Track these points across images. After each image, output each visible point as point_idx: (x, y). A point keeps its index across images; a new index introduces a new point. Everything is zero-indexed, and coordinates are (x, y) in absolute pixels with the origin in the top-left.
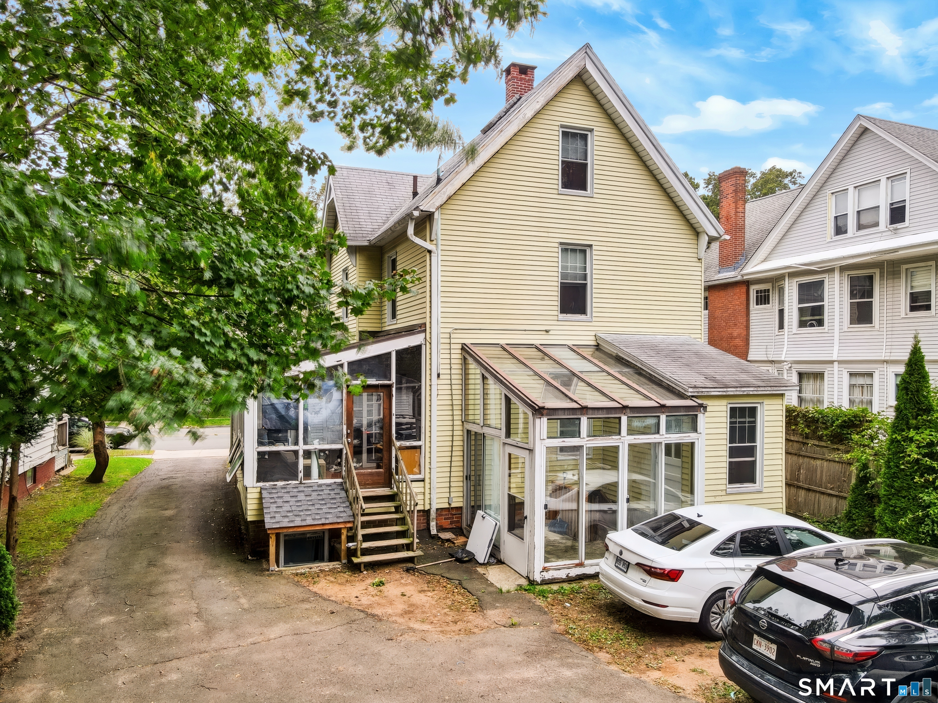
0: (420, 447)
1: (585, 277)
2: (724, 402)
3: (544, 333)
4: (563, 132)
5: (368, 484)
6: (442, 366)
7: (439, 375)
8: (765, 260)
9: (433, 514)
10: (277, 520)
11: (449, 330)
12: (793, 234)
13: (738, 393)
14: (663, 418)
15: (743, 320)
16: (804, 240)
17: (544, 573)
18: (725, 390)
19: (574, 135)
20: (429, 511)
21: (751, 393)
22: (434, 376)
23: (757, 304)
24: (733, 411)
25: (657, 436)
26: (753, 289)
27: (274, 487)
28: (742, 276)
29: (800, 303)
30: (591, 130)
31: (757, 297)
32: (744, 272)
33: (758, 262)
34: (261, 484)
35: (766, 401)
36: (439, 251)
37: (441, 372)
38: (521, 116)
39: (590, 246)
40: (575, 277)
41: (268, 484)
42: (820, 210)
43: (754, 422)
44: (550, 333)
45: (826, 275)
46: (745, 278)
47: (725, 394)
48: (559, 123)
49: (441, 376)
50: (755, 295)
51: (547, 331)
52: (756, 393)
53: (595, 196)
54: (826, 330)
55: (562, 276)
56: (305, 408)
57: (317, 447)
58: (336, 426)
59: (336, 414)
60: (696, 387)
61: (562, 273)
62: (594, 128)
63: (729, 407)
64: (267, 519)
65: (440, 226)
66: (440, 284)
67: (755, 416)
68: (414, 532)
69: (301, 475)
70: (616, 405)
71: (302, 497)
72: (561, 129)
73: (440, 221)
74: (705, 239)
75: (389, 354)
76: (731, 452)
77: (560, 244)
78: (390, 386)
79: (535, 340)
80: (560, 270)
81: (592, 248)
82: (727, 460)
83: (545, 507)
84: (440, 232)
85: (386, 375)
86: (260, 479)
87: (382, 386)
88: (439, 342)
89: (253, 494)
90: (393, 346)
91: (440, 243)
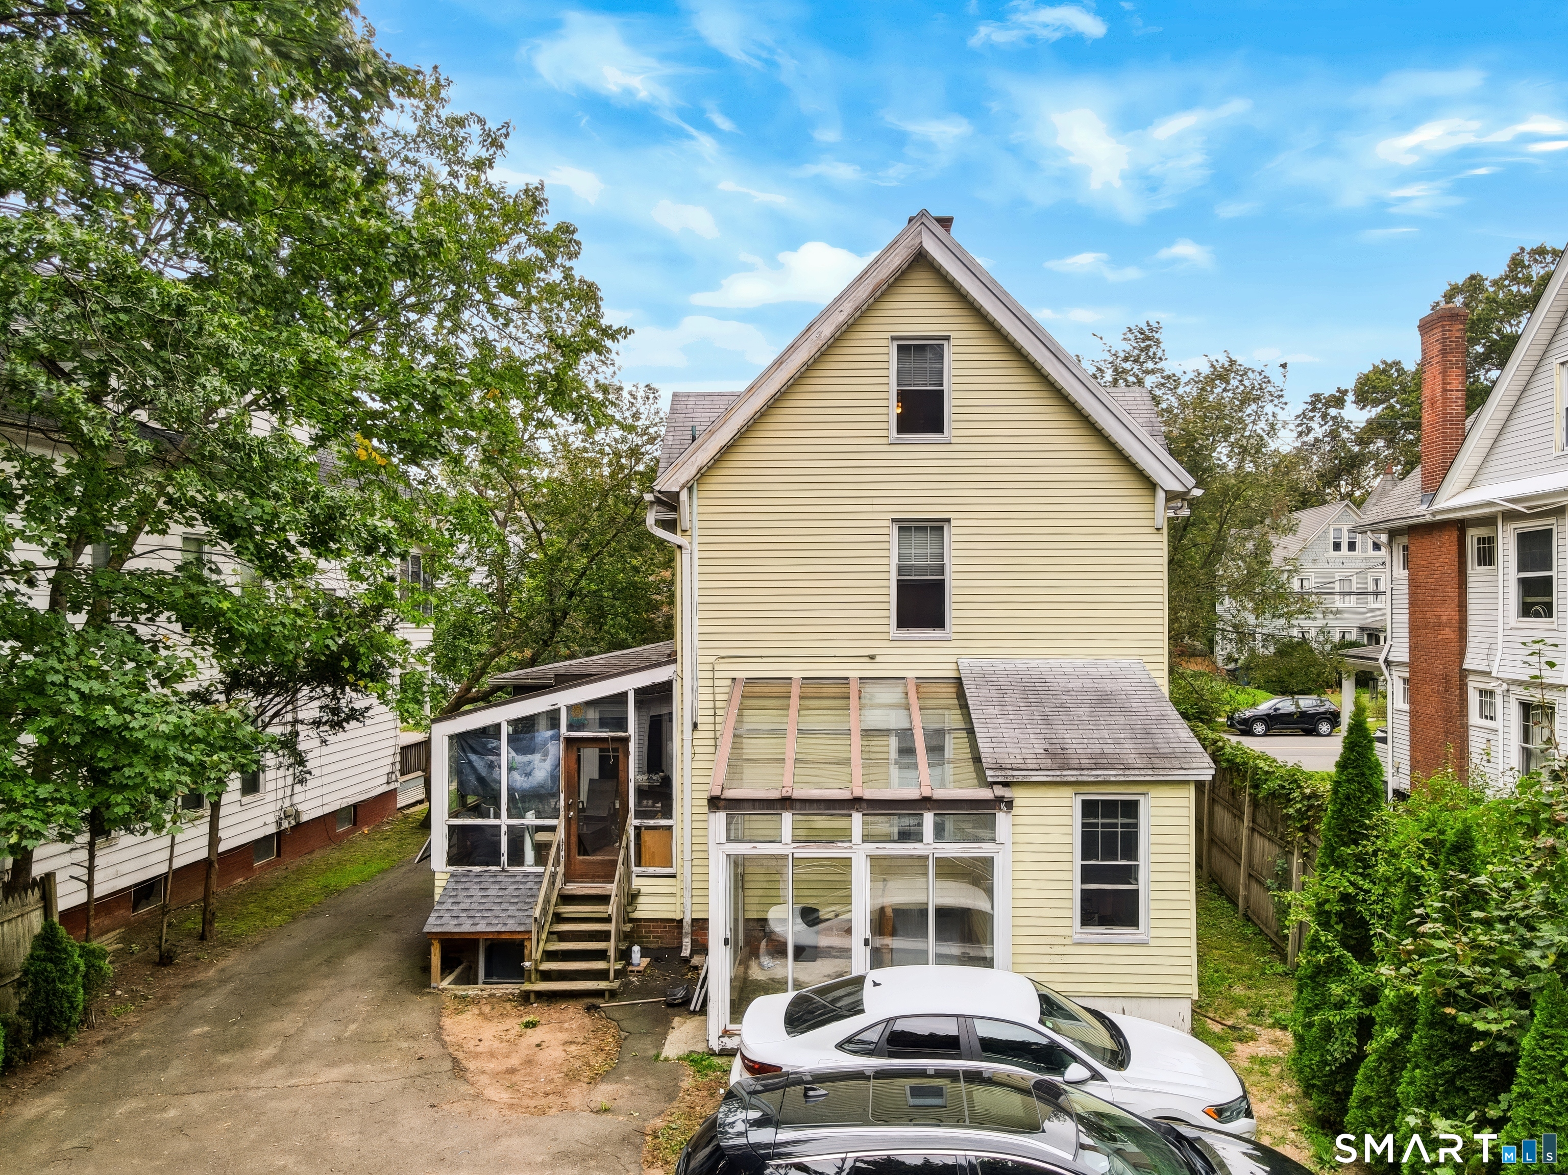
0: (670, 828)
1: (941, 569)
2: (1068, 792)
3: (867, 659)
4: (900, 348)
5: (599, 877)
6: (701, 712)
7: (695, 726)
8: (1469, 486)
9: (687, 928)
10: (443, 921)
11: (712, 659)
12: (1509, 438)
13: (1085, 779)
14: (929, 819)
15: (1453, 592)
16: (1523, 451)
17: (725, 1040)
18: (1058, 773)
19: (921, 348)
20: (681, 921)
21: (1112, 779)
22: (688, 727)
23: (1479, 565)
24: (1089, 808)
25: (918, 845)
26: (1473, 535)
27: (466, 875)
28: (1433, 514)
29: (1519, 571)
30: (947, 338)
31: (1479, 549)
32: (1435, 507)
33: (1456, 490)
34: (452, 869)
35: (1154, 792)
36: (696, 547)
37: (699, 720)
38: (813, 337)
39: (948, 520)
40: (924, 569)
41: (460, 869)
42: (1544, 395)
43: (1136, 825)
44: (878, 659)
45: (1552, 520)
46: (1438, 518)
47: (1058, 779)
48: (889, 335)
49: (699, 726)
50: (1476, 546)
51: (872, 657)
52: (1122, 779)
53: (954, 440)
54: (1555, 626)
55: (901, 570)
56: (510, 769)
57: (526, 821)
58: (556, 795)
59: (554, 777)
60: (1001, 768)
61: (899, 566)
62: (952, 334)
63: (1080, 799)
64: (432, 920)
65: (696, 509)
66: (696, 592)
67: (1135, 815)
68: (612, 953)
69: (504, 859)
70: (845, 795)
71: (494, 890)
72: (895, 343)
73: (695, 502)
74: (1161, 495)
75: (624, 695)
76: (1088, 874)
77: (894, 520)
78: (626, 740)
79: (853, 671)
80: (895, 561)
81: (953, 523)
82: (1078, 886)
83: (726, 942)
84: (696, 517)
85: (621, 724)
86: (451, 861)
87: (614, 739)
88: (695, 678)
89: (440, 882)
90: (629, 683)
91: (696, 533)
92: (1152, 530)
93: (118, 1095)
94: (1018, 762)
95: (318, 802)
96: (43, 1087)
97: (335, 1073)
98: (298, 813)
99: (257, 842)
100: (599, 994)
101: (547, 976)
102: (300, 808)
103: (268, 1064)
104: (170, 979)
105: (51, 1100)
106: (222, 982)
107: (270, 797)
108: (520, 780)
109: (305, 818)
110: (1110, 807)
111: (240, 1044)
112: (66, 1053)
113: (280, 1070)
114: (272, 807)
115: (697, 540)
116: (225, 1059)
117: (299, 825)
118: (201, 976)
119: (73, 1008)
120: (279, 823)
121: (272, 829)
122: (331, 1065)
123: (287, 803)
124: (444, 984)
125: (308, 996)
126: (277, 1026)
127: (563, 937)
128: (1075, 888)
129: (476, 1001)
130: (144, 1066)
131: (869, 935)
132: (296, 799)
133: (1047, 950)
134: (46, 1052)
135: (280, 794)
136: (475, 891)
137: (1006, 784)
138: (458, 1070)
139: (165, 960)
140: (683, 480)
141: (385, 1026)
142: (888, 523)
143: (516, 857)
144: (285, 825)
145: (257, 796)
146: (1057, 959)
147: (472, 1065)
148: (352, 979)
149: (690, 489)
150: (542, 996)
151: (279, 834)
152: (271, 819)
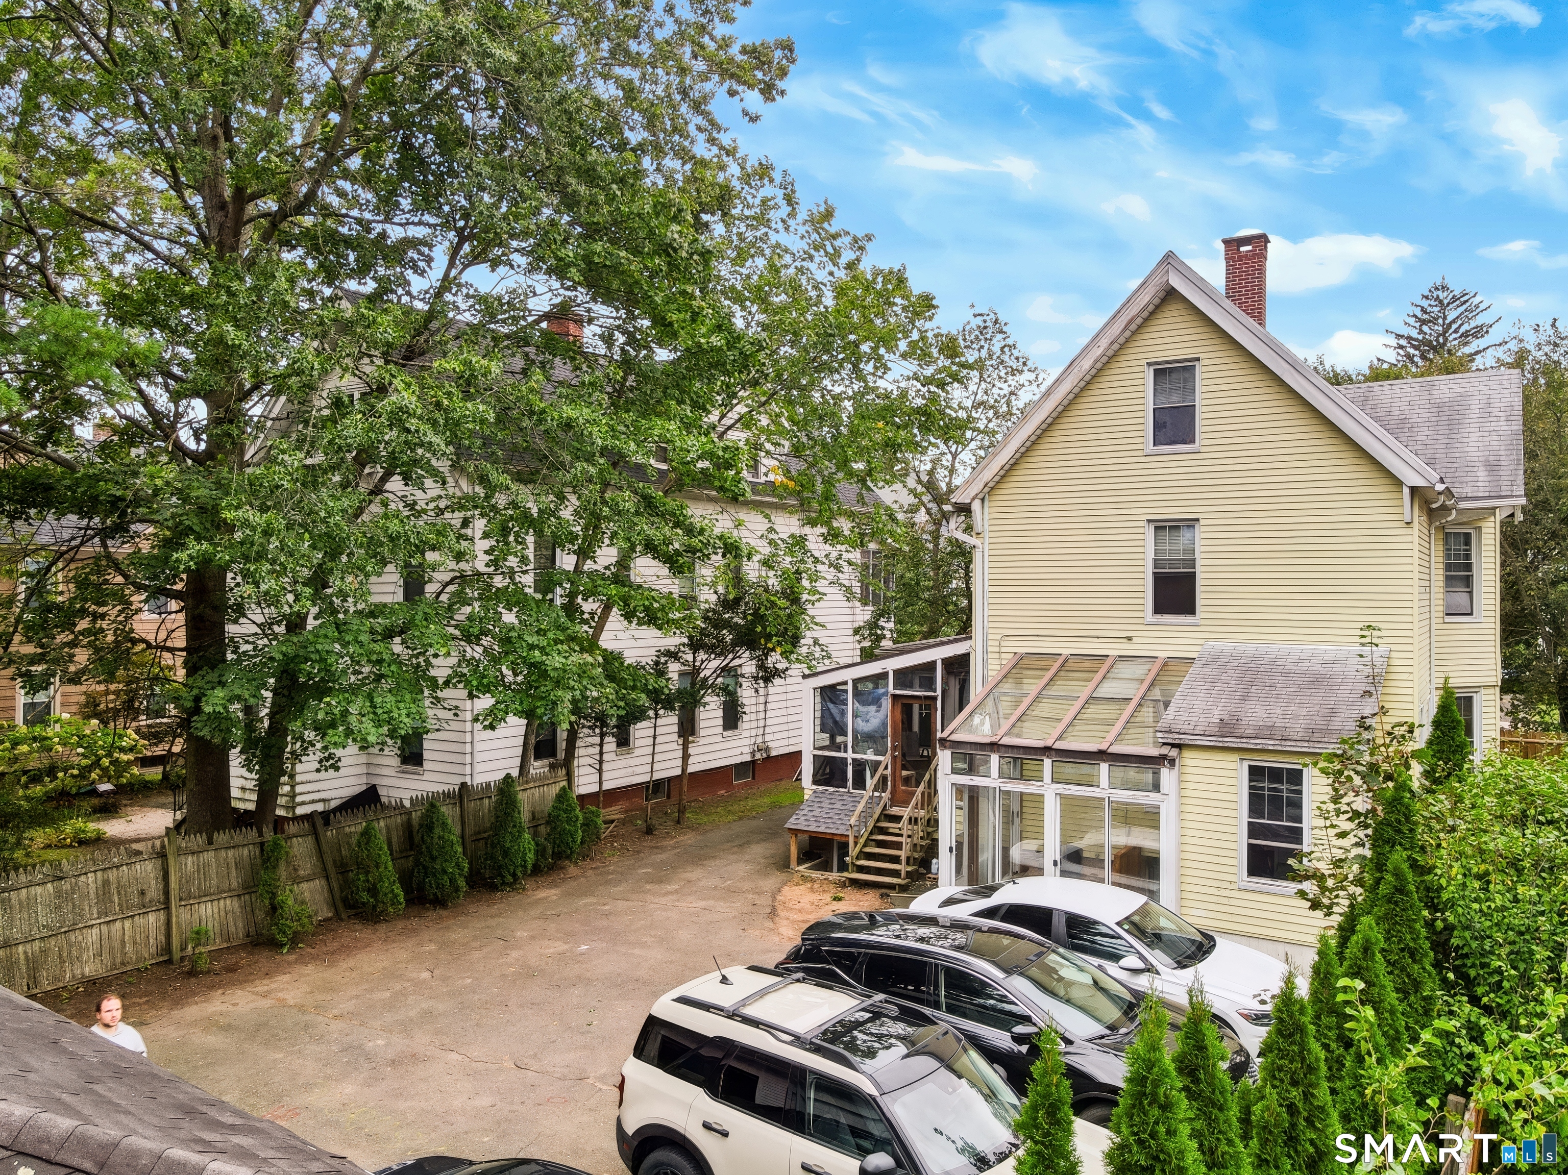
1: (1192, 563)
2: (1235, 757)
3: (1125, 640)
4: (1156, 372)
10: (799, 822)
11: (999, 637)
13: (1245, 746)
14: (1104, 768)
18: (1221, 739)
19: (1175, 371)
21: (1270, 747)
24: (1255, 772)
25: (1095, 789)
27: (824, 792)
30: (1198, 359)
34: (814, 787)
35: (1314, 763)
36: (986, 547)
39: (1198, 520)
40: (1176, 563)
41: (821, 788)
43: (1300, 792)
44: (1135, 640)
47: (1220, 744)
48: (1146, 362)
51: (1130, 639)
52: (1280, 748)
53: (1203, 449)
55: (1156, 563)
56: (855, 716)
57: (865, 757)
58: (884, 737)
59: (884, 724)
60: (1170, 732)
61: (1155, 561)
62: (1201, 356)
63: (1246, 765)
64: (792, 820)
65: (986, 516)
66: (986, 583)
67: (1300, 783)
68: (903, 858)
69: (850, 783)
70: (1040, 744)
71: (838, 805)
72: (1152, 368)
73: (986, 509)
74: (1406, 491)
75: (934, 663)
76: (1254, 831)
77: (1149, 521)
78: (935, 699)
79: (1113, 649)
80: (1151, 555)
81: (1202, 522)
82: (1244, 840)
83: (951, 849)
84: (987, 523)
85: (930, 685)
86: (816, 782)
87: (926, 697)
88: (985, 651)
89: (807, 795)
90: (938, 654)
91: (987, 535)
92: (1402, 524)
93: (585, 895)
94: (1186, 728)
95: (785, 742)
96: (553, 885)
97: (702, 904)
98: (767, 749)
99: (737, 766)
100: (891, 887)
101: (861, 869)
102: (770, 744)
103: (671, 893)
104: (648, 842)
105: (553, 891)
106: (675, 848)
107: (746, 734)
108: (863, 726)
109: (774, 753)
110: (1276, 774)
111: (661, 881)
112: (573, 870)
113: (674, 897)
114: (747, 742)
115: (987, 541)
116: (648, 887)
117: (769, 757)
118: (665, 843)
119: (574, 841)
120: (753, 754)
121: (748, 758)
122: (703, 899)
123: (760, 740)
124: (801, 868)
125: (717, 862)
126: (688, 875)
127: (881, 844)
128: (1242, 842)
129: (813, 881)
130: (608, 883)
131: (1058, 859)
132: (767, 738)
133: (1214, 891)
134: (562, 868)
135: (754, 733)
136: (826, 804)
137: (1173, 745)
138: (773, 914)
139: (649, 831)
140: (973, 494)
141: (749, 885)
142: (1145, 524)
143: (860, 783)
144: (758, 756)
145: (736, 732)
146: (1225, 901)
147: (782, 913)
148: (747, 857)
149: (983, 500)
150: (855, 883)
151: (753, 762)
152: (747, 750)
